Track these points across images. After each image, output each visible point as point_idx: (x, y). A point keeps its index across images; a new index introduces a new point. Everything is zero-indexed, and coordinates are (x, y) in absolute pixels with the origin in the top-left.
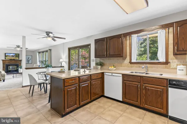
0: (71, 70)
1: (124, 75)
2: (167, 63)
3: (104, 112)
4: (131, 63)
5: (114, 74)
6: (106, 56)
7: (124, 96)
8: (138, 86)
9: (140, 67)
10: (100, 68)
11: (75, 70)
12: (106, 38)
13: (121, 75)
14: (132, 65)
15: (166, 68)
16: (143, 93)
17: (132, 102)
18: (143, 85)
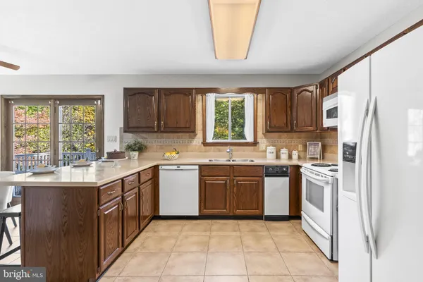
0: (65, 165)
1: (202, 167)
2: (255, 143)
3: (178, 242)
4: (205, 144)
5: (182, 167)
6: (156, 130)
7: (202, 204)
8: (226, 181)
9: (220, 151)
10: (136, 157)
11: (75, 166)
12: (156, 89)
13: (197, 167)
14: (208, 148)
15: (254, 150)
16: (233, 192)
17: (215, 212)
18: (234, 180)
